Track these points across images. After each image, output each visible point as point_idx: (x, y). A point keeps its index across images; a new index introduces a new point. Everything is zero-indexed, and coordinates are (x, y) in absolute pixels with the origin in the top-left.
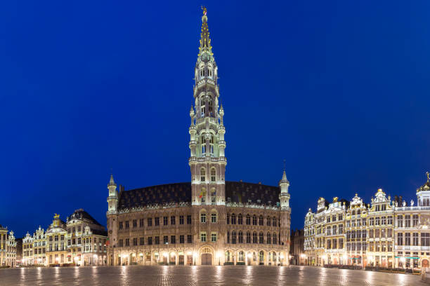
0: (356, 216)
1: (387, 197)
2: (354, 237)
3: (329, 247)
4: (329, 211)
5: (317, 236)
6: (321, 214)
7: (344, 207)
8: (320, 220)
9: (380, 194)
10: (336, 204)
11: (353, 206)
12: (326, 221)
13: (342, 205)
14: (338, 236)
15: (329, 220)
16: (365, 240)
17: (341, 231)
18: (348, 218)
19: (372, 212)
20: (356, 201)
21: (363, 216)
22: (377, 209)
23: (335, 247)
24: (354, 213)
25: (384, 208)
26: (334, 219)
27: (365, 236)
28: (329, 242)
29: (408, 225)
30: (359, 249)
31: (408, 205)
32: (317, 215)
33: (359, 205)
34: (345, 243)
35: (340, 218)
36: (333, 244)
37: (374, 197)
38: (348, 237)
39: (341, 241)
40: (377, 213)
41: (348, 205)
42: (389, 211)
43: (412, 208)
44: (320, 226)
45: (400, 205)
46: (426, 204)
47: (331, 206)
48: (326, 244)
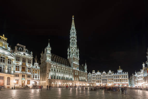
1: (111, 72)
2: (104, 80)
3: (97, 82)
4: (97, 74)
6: (94, 74)
8: (94, 75)
9: (110, 71)
10: (99, 73)
11: (103, 73)
12: (96, 76)
13: (100, 73)
15: (97, 76)
17: (100, 79)
18: (102, 76)
19: (108, 75)
20: (104, 72)
21: (106, 76)
24: (103, 75)
25: (111, 74)
26: (98, 76)
27: (106, 80)
28: (97, 81)
29: (117, 78)
30: (105, 83)
31: (116, 73)
32: (93, 74)
33: (105, 73)
34: (101, 82)
35: (100, 76)
37: (109, 72)
38: (102, 80)
39: (100, 81)
40: (109, 75)
41: (102, 73)
42: (112, 75)
44: (94, 77)
46: (120, 73)
47: (98, 73)
48: (96, 82)
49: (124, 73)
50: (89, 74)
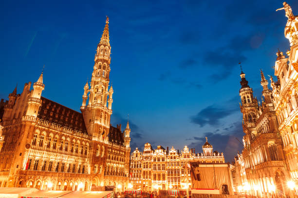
0: (173, 160)
1: (189, 150)
2: (172, 173)
3: (155, 179)
4: (155, 154)
5: (144, 170)
6: (148, 155)
7: (165, 153)
8: (147, 158)
9: (186, 148)
10: (160, 151)
11: (171, 154)
12: (152, 160)
13: (164, 151)
14: (162, 172)
15: (155, 160)
16: (179, 175)
17: (164, 169)
18: (168, 160)
19: (182, 158)
20: (173, 150)
21: (177, 160)
22: (185, 157)
23: (159, 180)
24: (171, 158)
25: (188, 157)
26: (159, 160)
27: (179, 173)
28: (155, 175)
30: (176, 181)
31: (200, 155)
32: (145, 155)
33: (174, 154)
34: (166, 177)
35: (163, 160)
36: (157, 177)
37: (183, 150)
38: (169, 173)
39: (164, 175)
40: (185, 159)
41: (167, 153)
42: (191, 158)
43: (202, 157)
44: (147, 163)
45: (196, 156)
46: (208, 155)
47: (157, 151)
48: (152, 177)
49: (217, 155)
50: (135, 152)
